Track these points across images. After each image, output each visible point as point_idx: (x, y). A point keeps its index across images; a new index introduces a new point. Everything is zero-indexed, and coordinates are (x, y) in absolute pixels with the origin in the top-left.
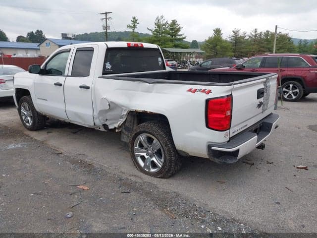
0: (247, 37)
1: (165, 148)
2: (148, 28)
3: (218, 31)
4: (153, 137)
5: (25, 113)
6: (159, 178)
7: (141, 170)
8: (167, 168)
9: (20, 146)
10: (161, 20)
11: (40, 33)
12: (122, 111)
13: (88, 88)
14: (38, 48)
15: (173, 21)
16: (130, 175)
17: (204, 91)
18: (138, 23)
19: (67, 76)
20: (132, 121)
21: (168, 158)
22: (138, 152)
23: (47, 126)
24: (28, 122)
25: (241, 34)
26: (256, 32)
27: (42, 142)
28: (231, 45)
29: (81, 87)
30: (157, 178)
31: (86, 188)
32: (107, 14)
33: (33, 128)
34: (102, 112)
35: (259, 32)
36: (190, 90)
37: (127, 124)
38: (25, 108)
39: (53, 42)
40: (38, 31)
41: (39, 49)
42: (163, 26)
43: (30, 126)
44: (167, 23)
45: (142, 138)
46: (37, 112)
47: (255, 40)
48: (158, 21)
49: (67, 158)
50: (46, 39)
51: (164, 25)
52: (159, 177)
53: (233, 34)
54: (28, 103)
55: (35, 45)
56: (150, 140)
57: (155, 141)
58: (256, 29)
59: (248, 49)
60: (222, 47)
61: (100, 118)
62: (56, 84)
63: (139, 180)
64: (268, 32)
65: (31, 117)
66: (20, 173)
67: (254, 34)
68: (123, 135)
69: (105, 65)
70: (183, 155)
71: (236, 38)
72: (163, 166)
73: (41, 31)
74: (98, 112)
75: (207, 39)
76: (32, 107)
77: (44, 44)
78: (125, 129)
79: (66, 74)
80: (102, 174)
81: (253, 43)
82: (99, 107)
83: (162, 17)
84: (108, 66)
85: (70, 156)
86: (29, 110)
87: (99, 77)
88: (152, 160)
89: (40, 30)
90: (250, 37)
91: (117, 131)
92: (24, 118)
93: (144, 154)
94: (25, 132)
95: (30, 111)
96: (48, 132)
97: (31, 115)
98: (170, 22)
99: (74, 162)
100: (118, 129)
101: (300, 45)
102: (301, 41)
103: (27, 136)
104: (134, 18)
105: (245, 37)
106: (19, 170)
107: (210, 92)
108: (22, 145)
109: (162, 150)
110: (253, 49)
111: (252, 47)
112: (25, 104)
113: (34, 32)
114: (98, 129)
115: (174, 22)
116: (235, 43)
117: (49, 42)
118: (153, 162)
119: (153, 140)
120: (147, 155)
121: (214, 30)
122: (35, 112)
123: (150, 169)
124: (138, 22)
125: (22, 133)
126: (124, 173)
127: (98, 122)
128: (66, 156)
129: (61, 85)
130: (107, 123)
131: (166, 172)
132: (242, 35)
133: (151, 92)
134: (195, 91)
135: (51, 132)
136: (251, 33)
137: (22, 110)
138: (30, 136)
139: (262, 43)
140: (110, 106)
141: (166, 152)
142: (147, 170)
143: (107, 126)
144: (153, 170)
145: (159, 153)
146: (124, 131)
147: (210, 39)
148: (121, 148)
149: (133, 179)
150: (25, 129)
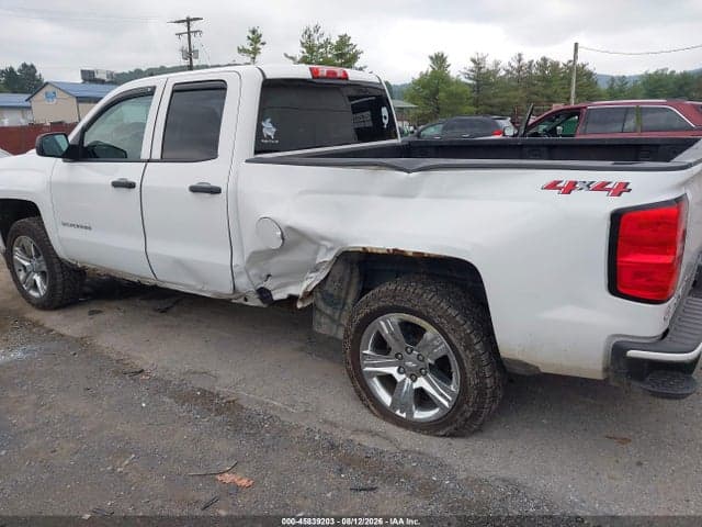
0: (503, 73)
1: (463, 356)
2: (286, 55)
3: (439, 60)
4: (423, 324)
5: (27, 264)
6: (444, 436)
7: (385, 413)
8: (468, 410)
9: (19, 354)
10: (316, 36)
11: (29, 70)
12: (316, 253)
13: (216, 191)
14: (28, 104)
15: (342, 37)
16: (356, 431)
17: (602, 187)
18: (263, 44)
19: (149, 161)
20: (347, 279)
21: (473, 381)
22: (374, 365)
23: (85, 295)
24: (35, 286)
25: (489, 65)
26: (519, 61)
27: (81, 341)
28: (469, 89)
29: (194, 189)
30: (438, 436)
31: (244, 482)
32: (192, 23)
33: (51, 303)
34: (259, 257)
35: (526, 60)
36: (553, 186)
37: (330, 288)
38: (23, 249)
39: (63, 91)
40: (24, 66)
41: (29, 108)
42: (319, 48)
43: (41, 297)
44: (328, 42)
45: (388, 325)
46: (60, 260)
47: (519, 79)
48: (309, 37)
49: (161, 386)
50: (47, 83)
51: (321, 46)
52: (441, 433)
53: (472, 65)
54: (33, 237)
55: (19, 99)
56: (412, 333)
57: (431, 333)
58: (520, 55)
59: (504, 100)
60: (451, 95)
61: (252, 272)
62: (116, 185)
63: (386, 447)
64: (544, 60)
65: (43, 274)
66: (34, 442)
67: (515, 65)
68: (317, 316)
69: (259, 128)
70: (519, 370)
71: (479, 74)
72: (457, 405)
73: (32, 66)
74: (246, 256)
75: (417, 77)
76: (44, 247)
77: (41, 95)
78: (324, 299)
79: (145, 155)
80: (274, 432)
81: (514, 84)
82: (251, 244)
83: (317, 29)
84: (269, 130)
85: (167, 378)
86: (38, 255)
87: (247, 161)
88: (416, 386)
89: (29, 64)
90: (508, 71)
91: (299, 305)
92: (22, 276)
93: (393, 371)
94: (28, 316)
95: (41, 258)
96: (92, 313)
97: (44, 268)
98: (334, 41)
99: (184, 397)
100: (302, 300)
101: (611, 87)
102: (613, 79)
103: (36, 324)
104: (254, 32)
105: (497, 71)
106: (31, 431)
107: (623, 188)
108: (24, 351)
109: (453, 359)
110: (515, 98)
111: (512, 93)
112: (27, 240)
113: (16, 69)
114: (241, 301)
115: (344, 41)
116: (478, 86)
117: (54, 89)
118: (421, 392)
119: (424, 331)
120: (399, 371)
121: (431, 58)
122: (55, 260)
123: (411, 413)
124: (262, 40)
125: (21, 320)
126: (334, 425)
127: (244, 283)
128: (156, 379)
129: (131, 186)
130: (269, 285)
131: (466, 420)
132: (491, 68)
133: (412, 197)
134: (571, 187)
135: (99, 312)
136: (510, 64)
137: (18, 256)
138: (42, 326)
139: (534, 85)
140: (283, 239)
141: (468, 366)
142: (404, 415)
143: (269, 292)
144: (420, 415)
145: (441, 369)
146: (321, 305)
147: (423, 76)
148: (302, 349)
149: (368, 442)
150: (29, 307)
